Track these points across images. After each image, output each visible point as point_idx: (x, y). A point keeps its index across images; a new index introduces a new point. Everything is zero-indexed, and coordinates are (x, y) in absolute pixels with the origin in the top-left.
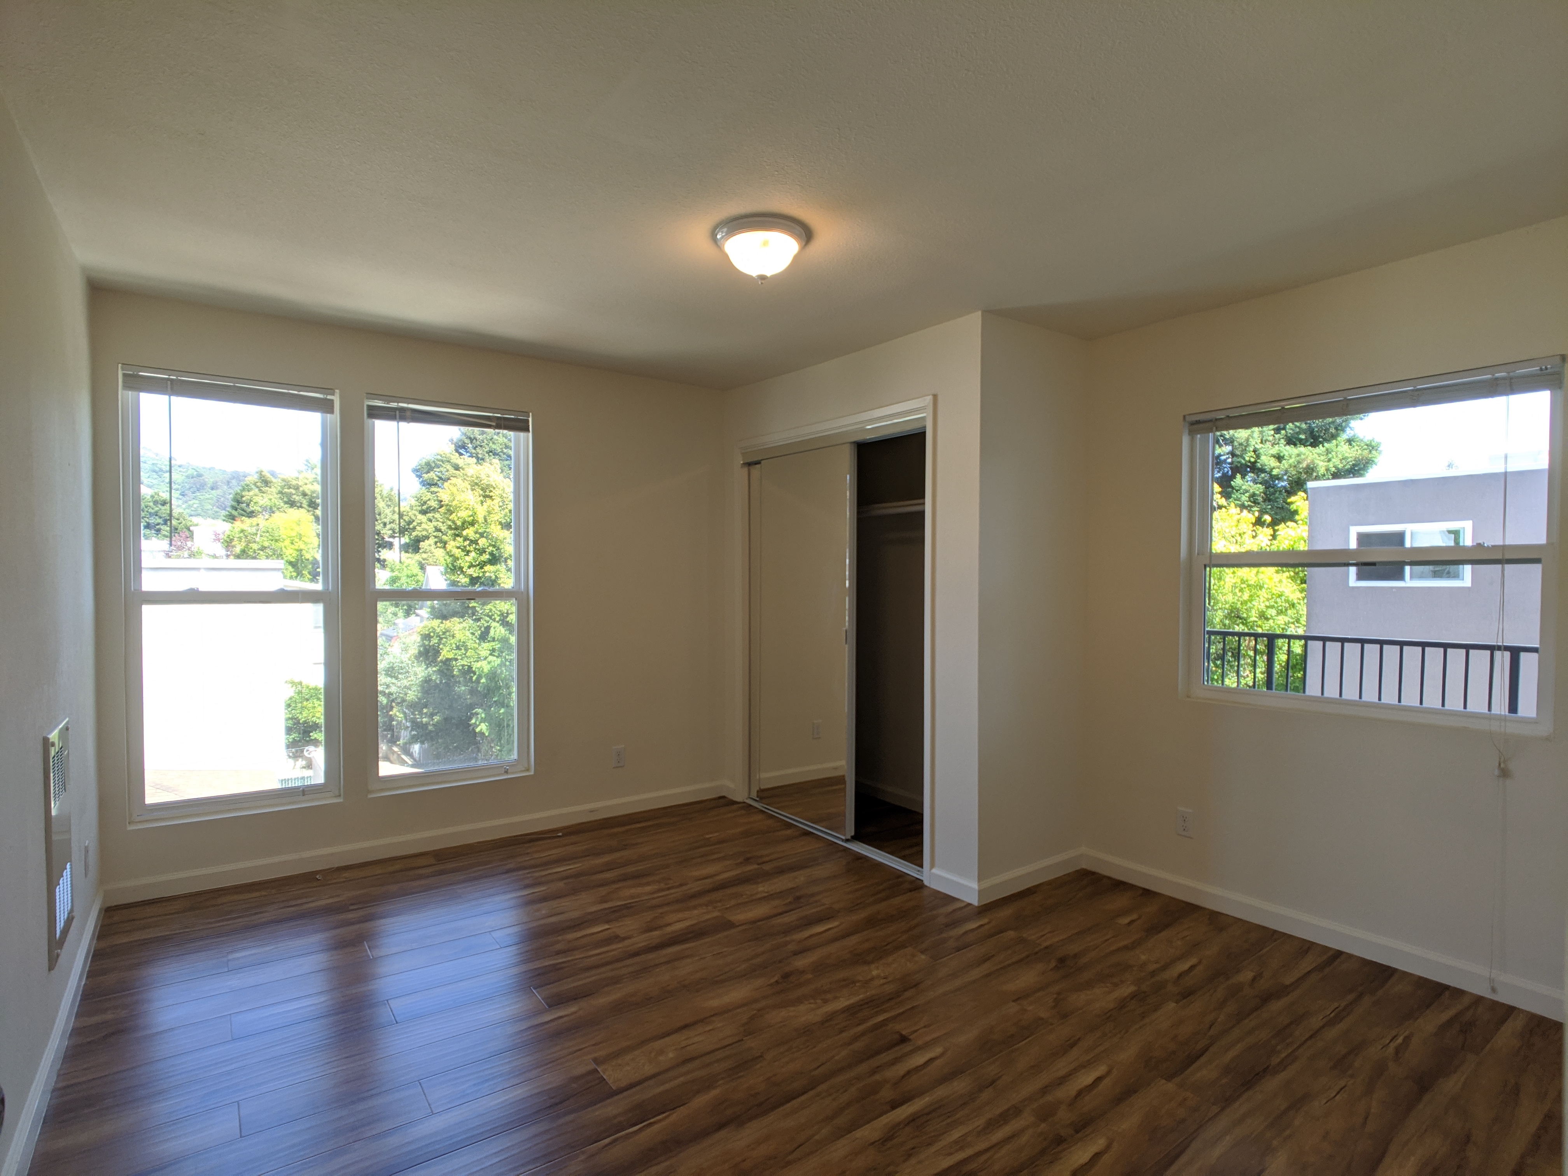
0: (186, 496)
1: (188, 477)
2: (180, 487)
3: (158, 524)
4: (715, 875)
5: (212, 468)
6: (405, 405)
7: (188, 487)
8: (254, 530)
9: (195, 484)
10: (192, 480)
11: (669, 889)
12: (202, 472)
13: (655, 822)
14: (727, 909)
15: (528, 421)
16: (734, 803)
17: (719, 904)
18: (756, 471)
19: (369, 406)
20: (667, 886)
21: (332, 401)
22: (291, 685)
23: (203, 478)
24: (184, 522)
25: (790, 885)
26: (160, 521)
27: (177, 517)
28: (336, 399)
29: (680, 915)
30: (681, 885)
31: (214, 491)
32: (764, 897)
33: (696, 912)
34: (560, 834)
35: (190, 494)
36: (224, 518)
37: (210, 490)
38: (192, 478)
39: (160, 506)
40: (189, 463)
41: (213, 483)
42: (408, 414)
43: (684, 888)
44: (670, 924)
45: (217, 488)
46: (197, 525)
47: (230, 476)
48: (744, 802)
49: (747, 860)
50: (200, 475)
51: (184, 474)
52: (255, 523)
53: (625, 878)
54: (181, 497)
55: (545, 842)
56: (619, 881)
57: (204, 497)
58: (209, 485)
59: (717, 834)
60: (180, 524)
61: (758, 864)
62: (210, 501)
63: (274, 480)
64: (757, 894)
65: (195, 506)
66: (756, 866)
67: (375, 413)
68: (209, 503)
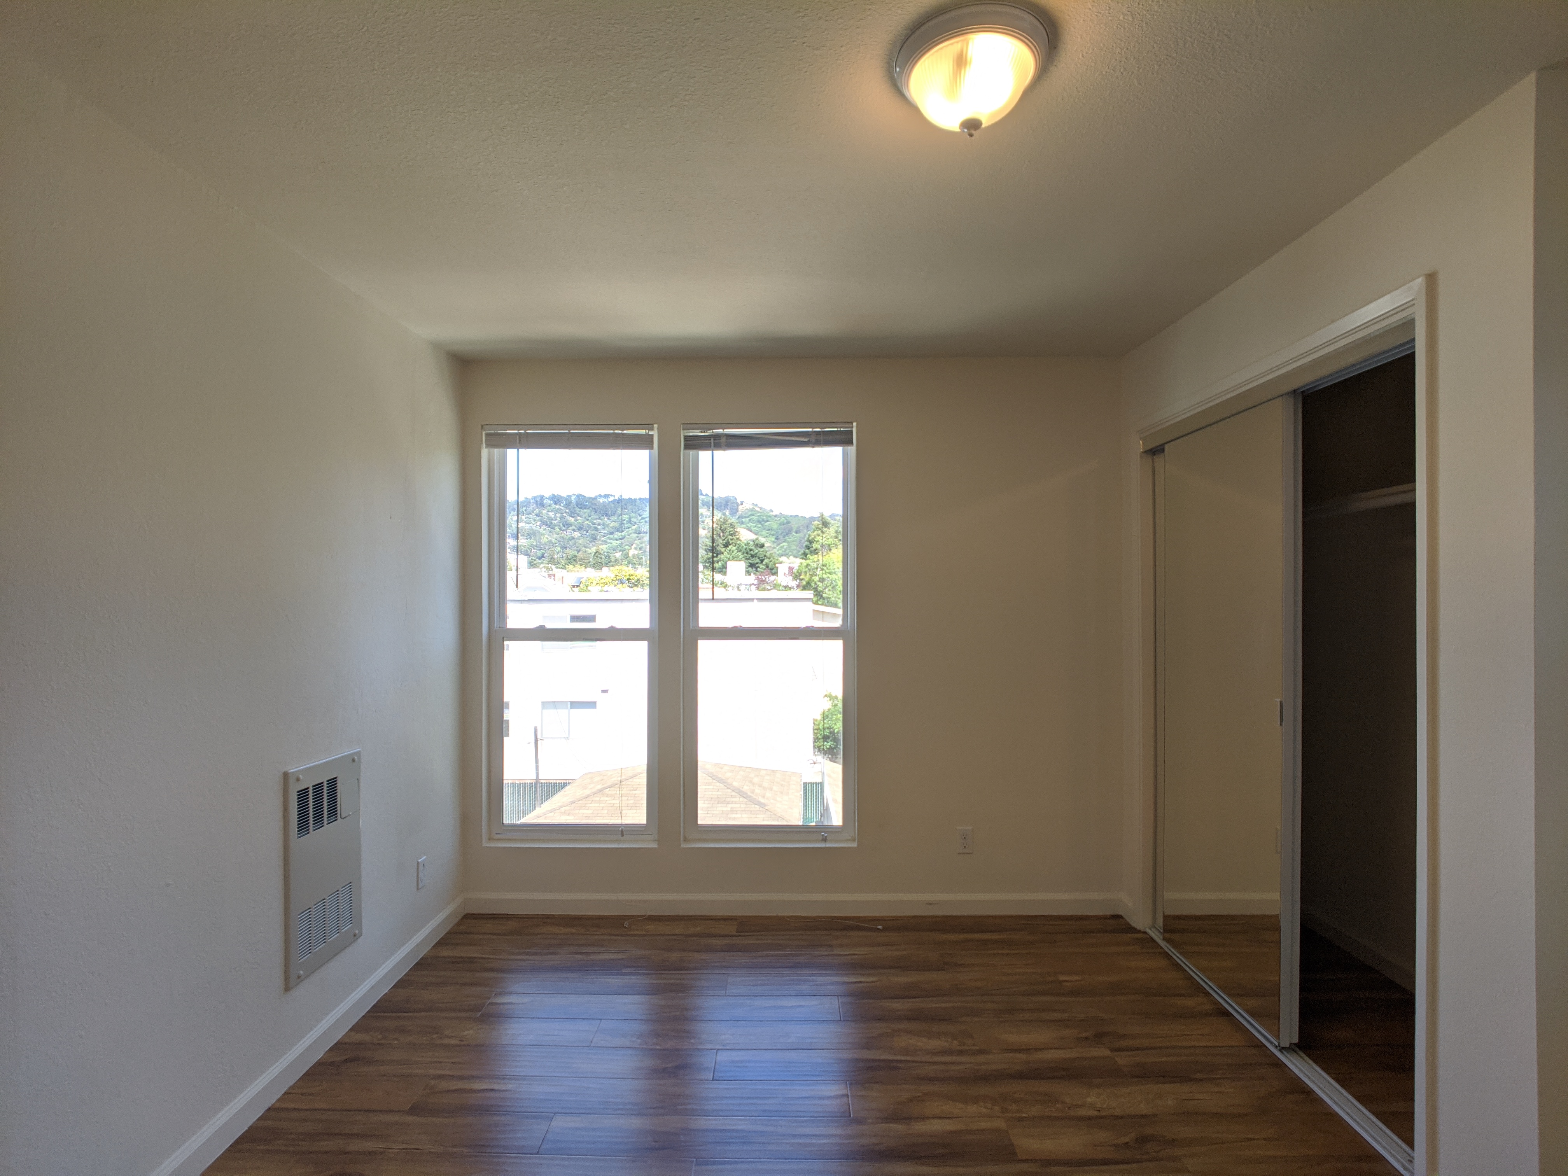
0: (779, 540)
1: (780, 524)
2: (775, 532)
3: (757, 563)
4: (1038, 1049)
5: (796, 516)
6: (720, 431)
7: (780, 532)
8: (815, 565)
9: (784, 529)
10: (782, 526)
11: (961, 1053)
12: (789, 519)
13: (1003, 936)
14: (1020, 1119)
15: (851, 432)
16: (1131, 929)
17: (1014, 1107)
18: (1159, 460)
19: (685, 437)
20: (962, 1048)
21: (652, 435)
22: (829, 699)
23: (791, 524)
24: (773, 561)
25: (1144, 1108)
26: (758, 561)
27: (768, 557)
28: (655, 433)
29: (949, 1107)
30: (981, 1052)
31: (798, 535)
32: (1089, 1118)
33: (973, 1109)
34: (880, 927)
35: (782, 538)
36: (801, 557)
37: (795, 534)
38: (783, 525)
39: (759, 549)
40: (781, 513)
41: (797, 528)
42: (723, 440)
43: (981, 1058)
44: (923, 1118)
45: (800, 532)
46: (781, 563)
47: (808, 521)
48: (1145, 933)
49: (1099, 1037)
50: (788, 523)
51: (779, 522)
52: (816, 560)
53: (915, 1016)
54: (776, 540)
55: (862, 933)
56: (909, 1019)
57: (791, 540)
58: (794, 530)
59: (1076, 978)
60: (770, 562)
61: (1113, 1050)
62: (794, 543)
63: (832, 522)
64: (1080, 1106)
65: (785, 547)
66: (1107, 1053)
67: (694, 444)
68: (794, 544)
